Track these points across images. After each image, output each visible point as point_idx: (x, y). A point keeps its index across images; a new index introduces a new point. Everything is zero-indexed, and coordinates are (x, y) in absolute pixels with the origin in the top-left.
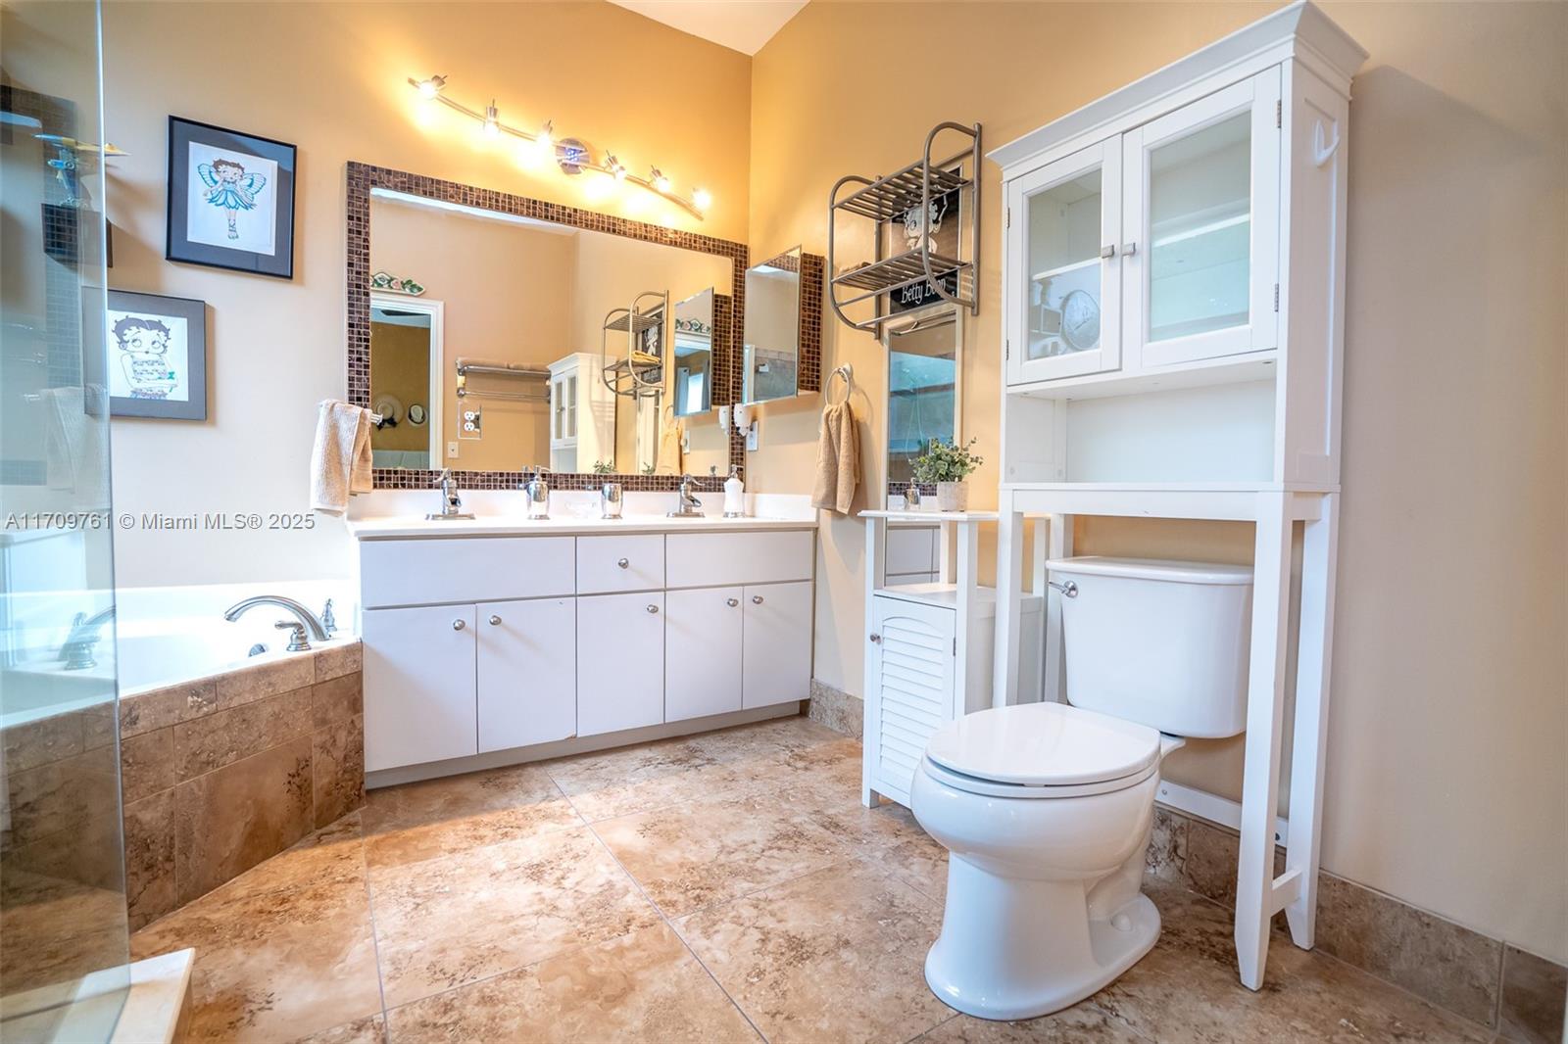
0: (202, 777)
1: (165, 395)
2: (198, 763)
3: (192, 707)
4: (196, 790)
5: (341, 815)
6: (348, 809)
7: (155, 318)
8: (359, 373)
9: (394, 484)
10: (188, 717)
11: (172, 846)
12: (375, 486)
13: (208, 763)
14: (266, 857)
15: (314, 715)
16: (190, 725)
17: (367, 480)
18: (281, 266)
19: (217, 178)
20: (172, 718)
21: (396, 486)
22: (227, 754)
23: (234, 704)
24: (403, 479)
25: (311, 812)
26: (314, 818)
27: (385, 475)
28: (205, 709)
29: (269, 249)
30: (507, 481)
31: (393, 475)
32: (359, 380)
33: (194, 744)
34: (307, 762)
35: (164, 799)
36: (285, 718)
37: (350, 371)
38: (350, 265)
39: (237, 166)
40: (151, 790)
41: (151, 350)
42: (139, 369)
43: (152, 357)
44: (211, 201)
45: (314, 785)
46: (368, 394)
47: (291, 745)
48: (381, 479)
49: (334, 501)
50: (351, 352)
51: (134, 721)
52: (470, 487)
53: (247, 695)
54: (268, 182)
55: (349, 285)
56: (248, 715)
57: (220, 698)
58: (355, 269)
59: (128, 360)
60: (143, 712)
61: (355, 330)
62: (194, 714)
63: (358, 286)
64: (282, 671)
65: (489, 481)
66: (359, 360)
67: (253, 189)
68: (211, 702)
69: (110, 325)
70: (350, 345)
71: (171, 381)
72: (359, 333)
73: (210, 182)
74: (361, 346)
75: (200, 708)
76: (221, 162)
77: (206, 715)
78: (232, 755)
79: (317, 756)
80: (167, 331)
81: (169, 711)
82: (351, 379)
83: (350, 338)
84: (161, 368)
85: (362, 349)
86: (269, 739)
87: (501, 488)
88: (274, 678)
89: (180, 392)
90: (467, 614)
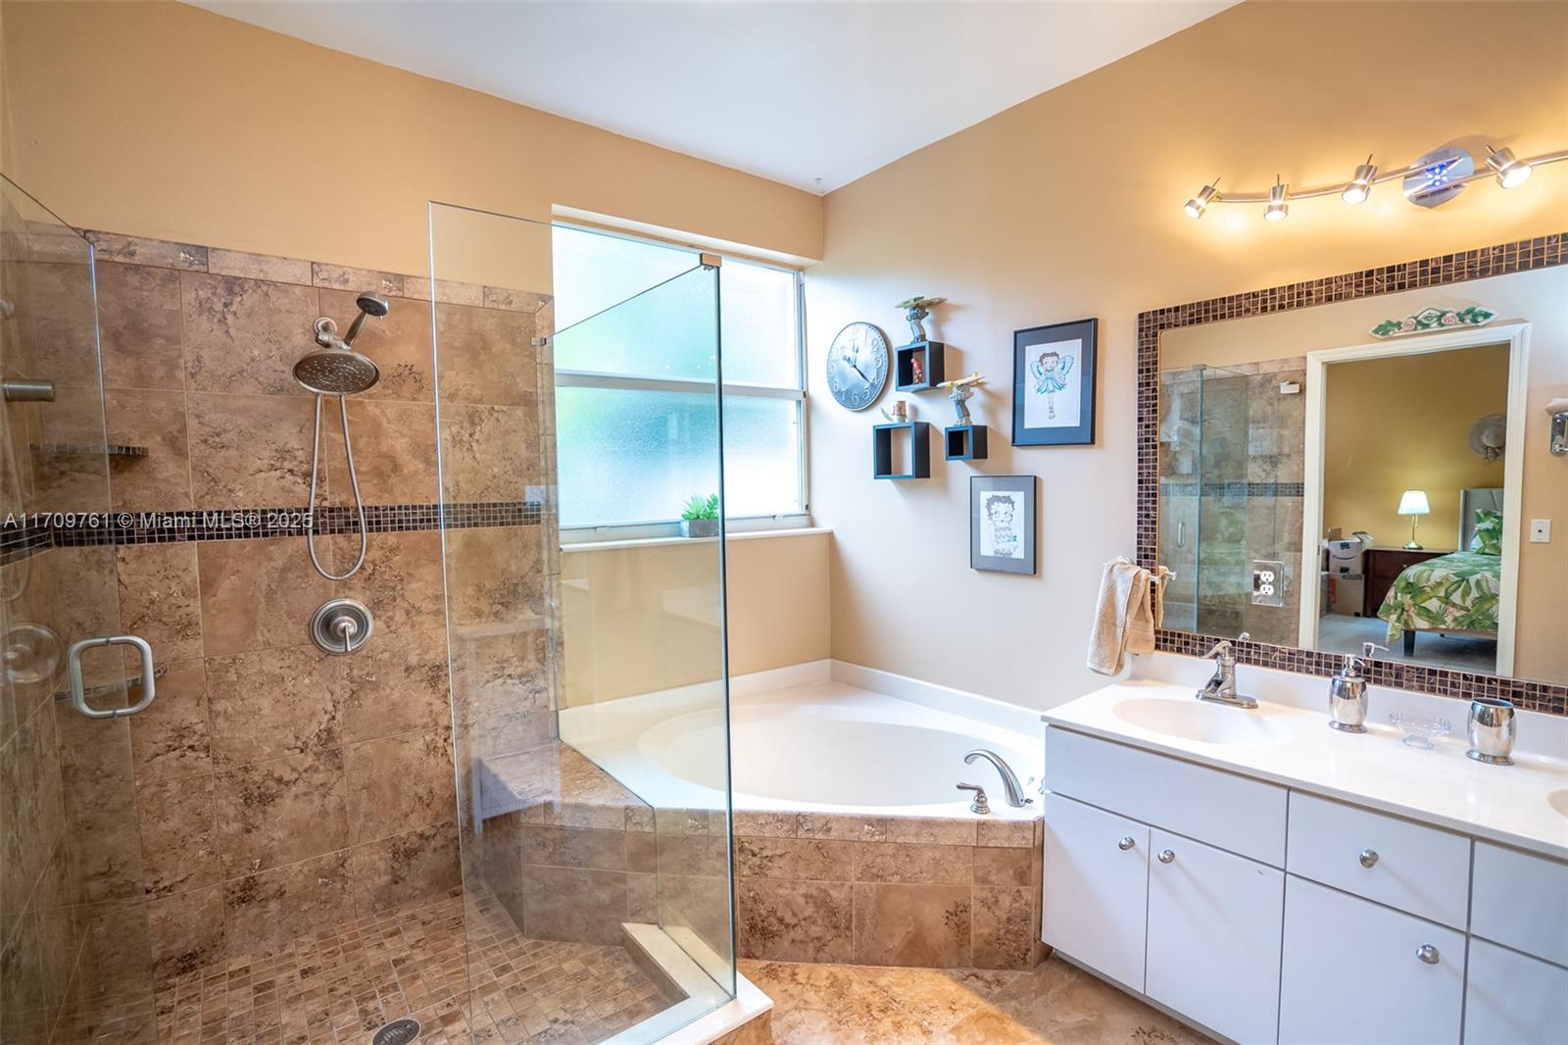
0: (874, 884)
1: (1011, 554)
2: (869, 873)
3: (868, 833)
4: (868, 891)
5: (1001, 967)
6: (1011, 965)
7: (1006, 494)
8: (1146, 529)
9: (1177, 648)
10: (864, 839)
11: (851, 921)
12: (1157, 647)
13: (878, 877)
14: (923, 965)
15: (975, 872)
16: (865, 845)
17: (1148, 641)
18: (1086, 434)
19: (1042, 370)
20: (854, 836)
21: (1179, 650)
22: (893, 875)
23: (901, 840)
24: (1187, 643)
25: (969, 950)
26: (972, 957)
27: (1169, 637)
28: (877, 838)
29: (1074, 421)
30: (1318, 664)
31: (1176, 639)
32: (1147, 537)
33: (868, 859)
34: (966, 909)
35: (846, 888)
36: (945, 865)
37: (1138, 528)
38: (1140, 419)
39: (1055, 354)
40: (838, 878)
41: (1005, 520)
42: (998, 534)
43: (1005, 525)
44: (1038, 391)
45: (972, 930)
46: (1154, 551)
47: (950, 888)
48: (1165, 641)
49: (1102, 665)
50: (1140, 509)
51: (829, 830)
52: (1266, 664)
53: (911, 838)
54: (1075, 361)
55: (1139, 441)
56: (912, 853)
57: (889, 833)
58: (1144, 423)
59: (993, 527)
60: (834, 825)
61: (1144, 485)
62: (867, 838)
63: (1147, 440)
64: (944, 827)
65: (1290, 660)
66: (1147, 516)
67: (1065, 371)
68: (882, 834)
69: (983, 503)
70: (1140, 502)
71: (1015, 543)
72: (1147, 488)
73: (1038, 375)
74: (1148, 501)
75: (873, 835)
76: (1045, 355)
77: (878, 841)
78: (897, 878)
79: (975, 907)
80: (1012, 503)
81: (852, 831)
82: (1139, 536)
83: (1139, 495)
84: (1009, 533)
85: (1150, 505)
86: (929, 877)
87: (1308, 672)
88: (936, 831)
89: (1019, 553)
90: (1139, 834)
